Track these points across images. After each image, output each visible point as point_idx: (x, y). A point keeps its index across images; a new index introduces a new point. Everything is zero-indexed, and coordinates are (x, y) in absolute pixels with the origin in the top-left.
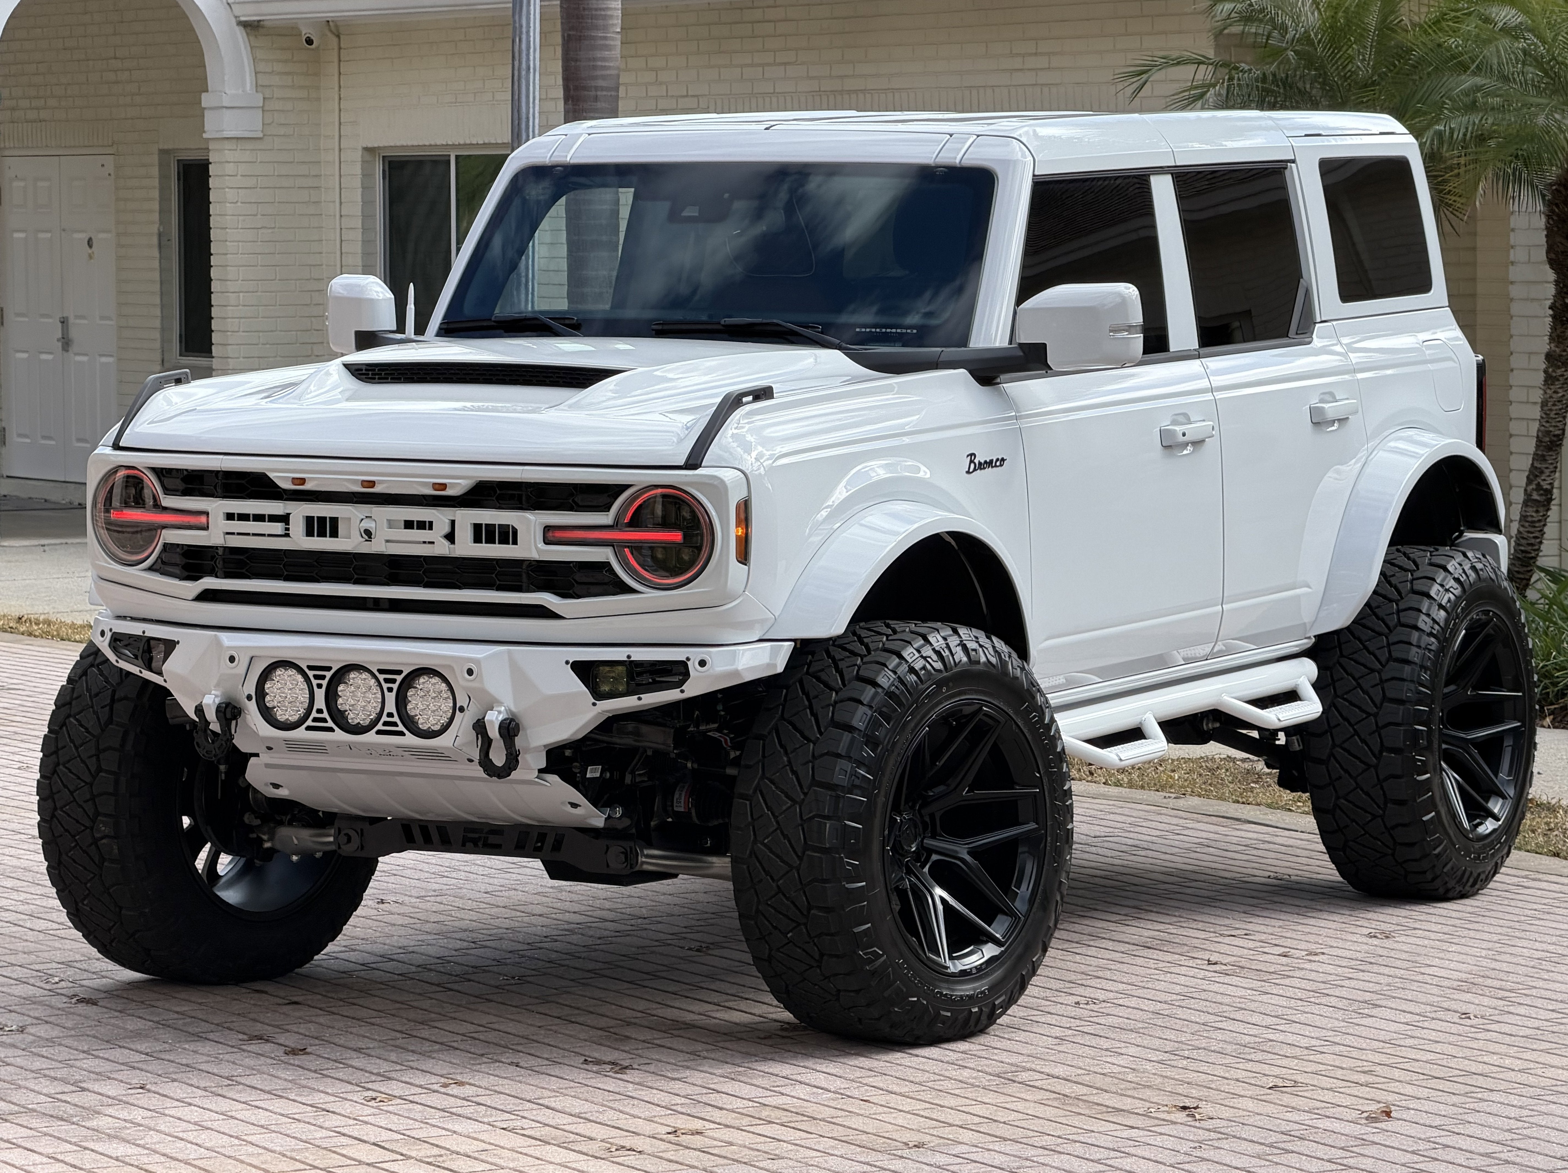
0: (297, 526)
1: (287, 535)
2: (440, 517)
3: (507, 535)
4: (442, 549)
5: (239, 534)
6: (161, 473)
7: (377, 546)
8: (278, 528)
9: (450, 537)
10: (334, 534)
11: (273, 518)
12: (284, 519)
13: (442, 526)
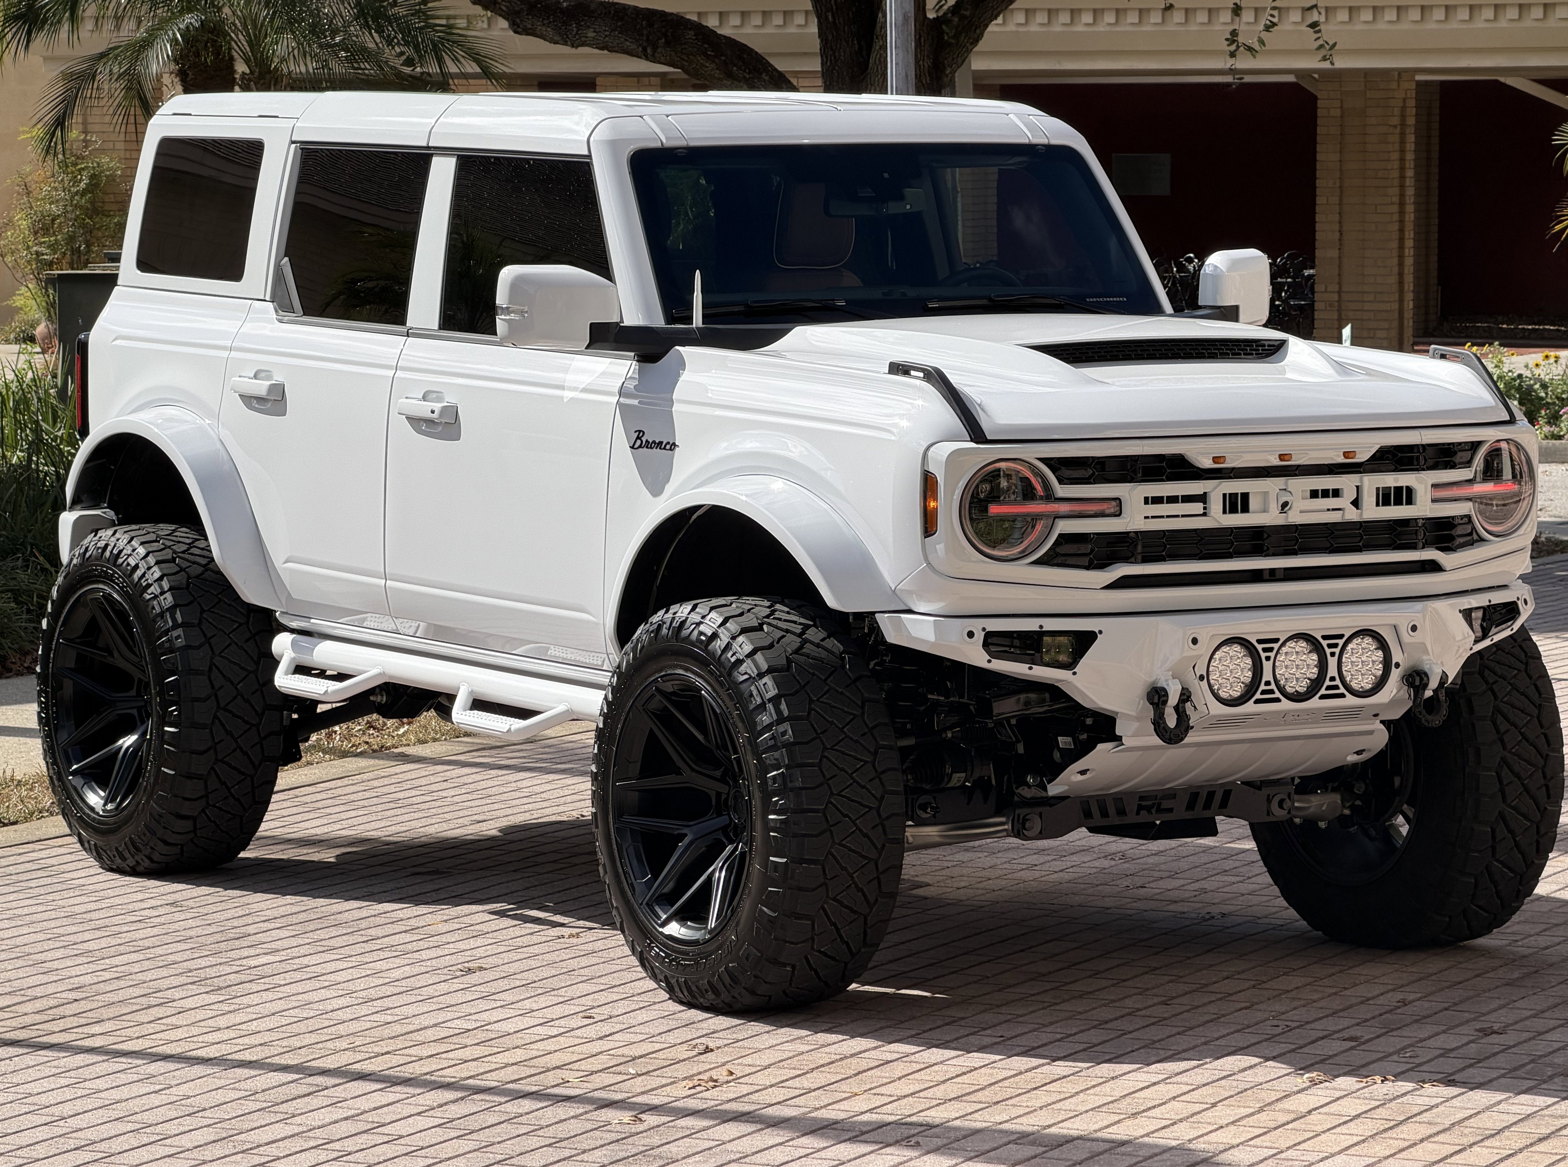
0: (1216, 505)
1: (1204, 514)
2: (1346, 483)
3: (1404, 496)
4: (1352, 515)
5: (1168, 517)
6: (1053, 463)
7: (1295, 517)
8: (1198, 508)
9: (1356, 503)
10: (1245, 509)
11: (1188, 499)
12: (1202, 498)
13: (1349, 494)
